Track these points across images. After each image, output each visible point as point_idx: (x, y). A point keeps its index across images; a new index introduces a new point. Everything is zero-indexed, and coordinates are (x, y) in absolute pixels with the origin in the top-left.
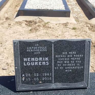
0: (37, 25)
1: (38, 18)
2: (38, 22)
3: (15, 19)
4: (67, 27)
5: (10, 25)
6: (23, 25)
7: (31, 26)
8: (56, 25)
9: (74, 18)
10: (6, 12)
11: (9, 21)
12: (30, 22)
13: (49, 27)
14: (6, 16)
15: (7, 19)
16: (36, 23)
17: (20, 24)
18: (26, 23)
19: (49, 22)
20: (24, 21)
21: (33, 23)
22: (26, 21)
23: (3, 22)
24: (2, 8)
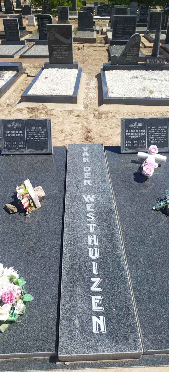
0: (39, 112)
1: (42, 105)
2: (41, 109)
3: (17, 106)
4: (72, 114)
5: (10, 112)
6: (24, 112)
7: (33, 113)
8: (61, 112)
9: (84, 104)
10: (8, 98)
11: (10, 108)
12: (33, 109)
13: (52, 114)
14: (8, 102)
15: (8, 105)
16: (39, 110)
17: (20, 111)
18: (28, 110)
19: (54, 109)
20: (26, 107)
21: (35, 110)
22: (28, 108)
23: (3, 109)
24: (4, 94)
